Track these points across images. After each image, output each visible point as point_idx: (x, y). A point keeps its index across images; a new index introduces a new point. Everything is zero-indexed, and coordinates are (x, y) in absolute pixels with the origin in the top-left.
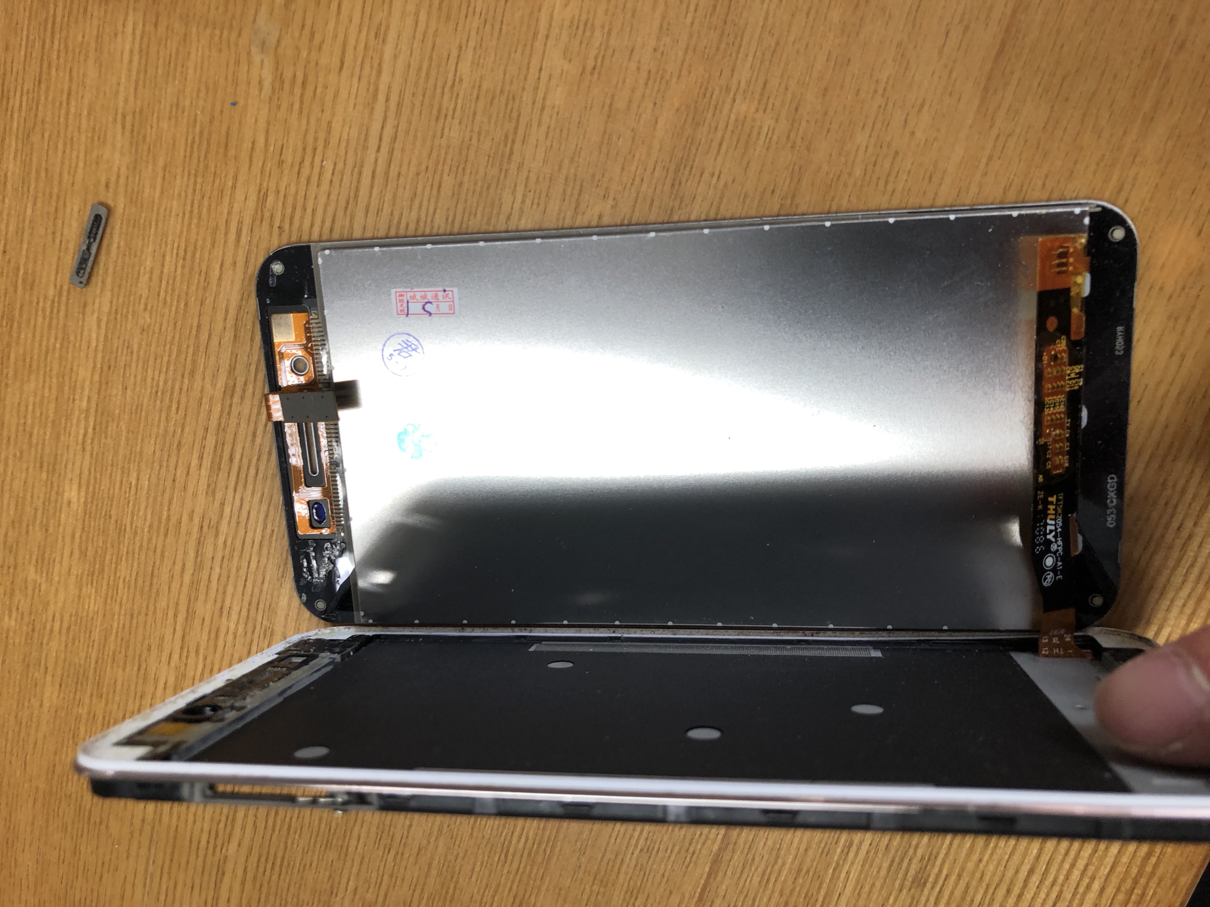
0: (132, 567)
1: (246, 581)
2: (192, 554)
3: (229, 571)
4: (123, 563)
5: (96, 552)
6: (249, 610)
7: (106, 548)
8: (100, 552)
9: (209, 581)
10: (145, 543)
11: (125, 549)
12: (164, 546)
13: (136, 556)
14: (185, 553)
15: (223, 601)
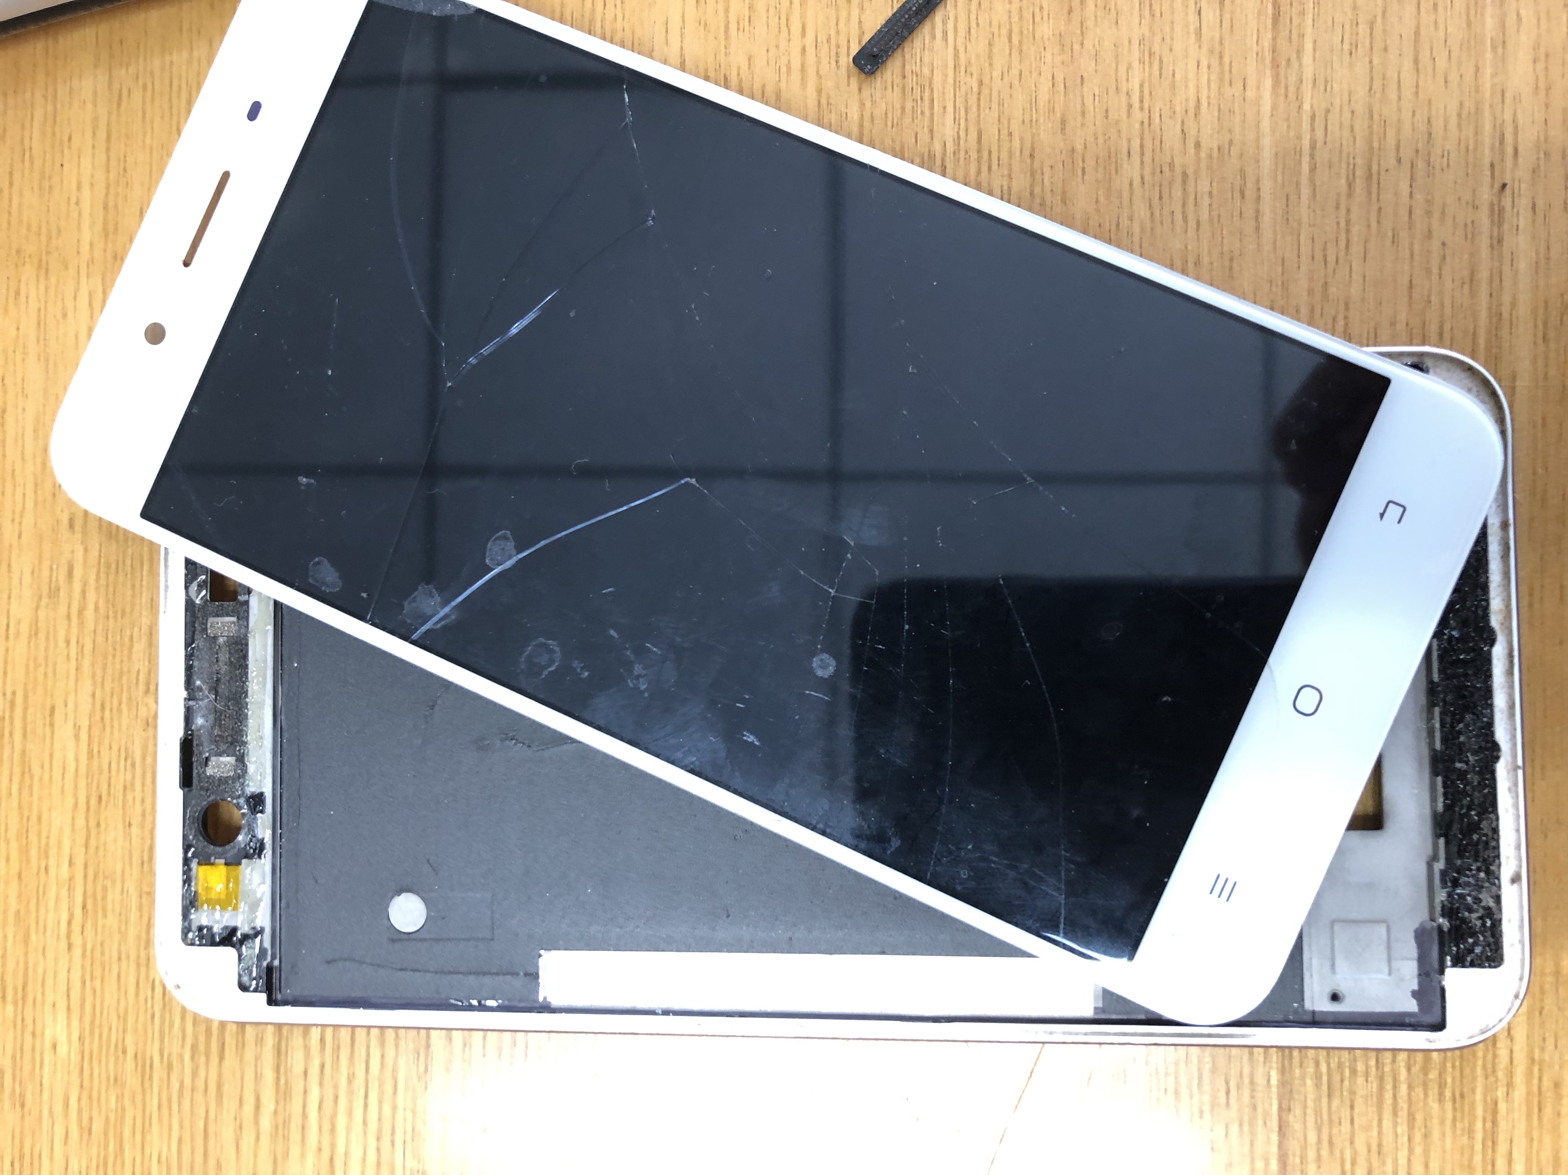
0: (170, 1130)
1: (366, 1096)
2: (269, 1075)
3: (336, 1087)
4: (155, 1128)
5: (107, 1119)
6: (378, 1150)
7: (123, 1109)
8: (112, 1117)
9: (305, 1116)
10: (188, 1081)
11: (155, 1102)
12: (220, 1075)
13: (175, 1107)
14: (258, 1077)
15: (333, 1146)
